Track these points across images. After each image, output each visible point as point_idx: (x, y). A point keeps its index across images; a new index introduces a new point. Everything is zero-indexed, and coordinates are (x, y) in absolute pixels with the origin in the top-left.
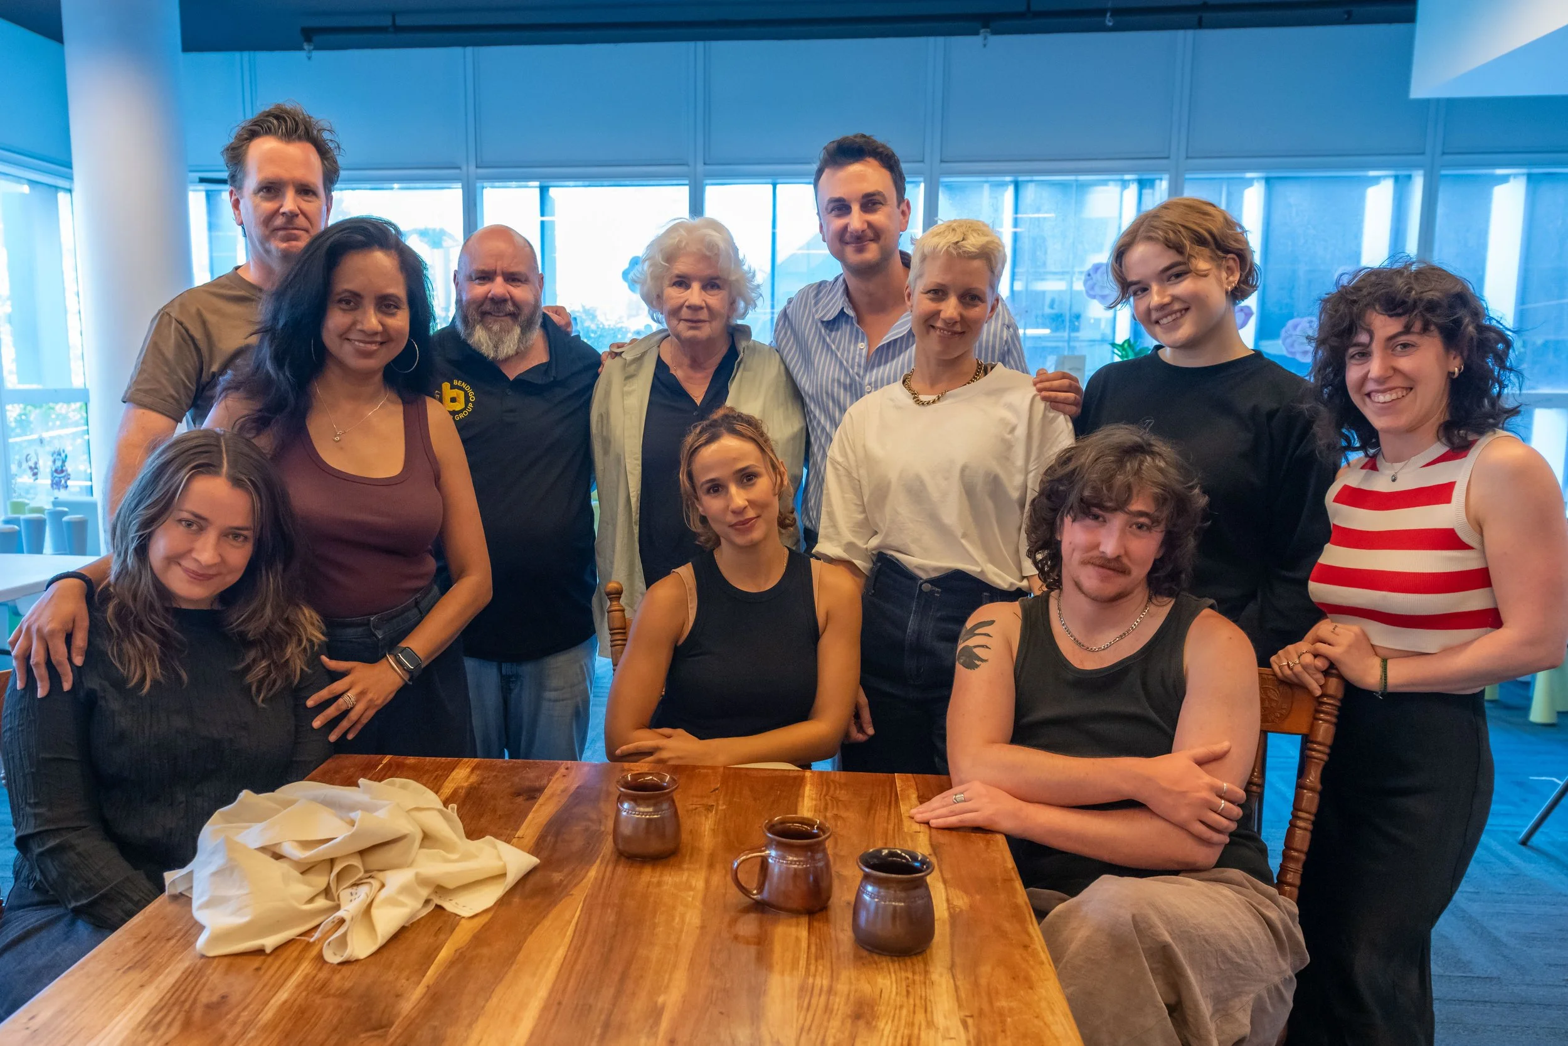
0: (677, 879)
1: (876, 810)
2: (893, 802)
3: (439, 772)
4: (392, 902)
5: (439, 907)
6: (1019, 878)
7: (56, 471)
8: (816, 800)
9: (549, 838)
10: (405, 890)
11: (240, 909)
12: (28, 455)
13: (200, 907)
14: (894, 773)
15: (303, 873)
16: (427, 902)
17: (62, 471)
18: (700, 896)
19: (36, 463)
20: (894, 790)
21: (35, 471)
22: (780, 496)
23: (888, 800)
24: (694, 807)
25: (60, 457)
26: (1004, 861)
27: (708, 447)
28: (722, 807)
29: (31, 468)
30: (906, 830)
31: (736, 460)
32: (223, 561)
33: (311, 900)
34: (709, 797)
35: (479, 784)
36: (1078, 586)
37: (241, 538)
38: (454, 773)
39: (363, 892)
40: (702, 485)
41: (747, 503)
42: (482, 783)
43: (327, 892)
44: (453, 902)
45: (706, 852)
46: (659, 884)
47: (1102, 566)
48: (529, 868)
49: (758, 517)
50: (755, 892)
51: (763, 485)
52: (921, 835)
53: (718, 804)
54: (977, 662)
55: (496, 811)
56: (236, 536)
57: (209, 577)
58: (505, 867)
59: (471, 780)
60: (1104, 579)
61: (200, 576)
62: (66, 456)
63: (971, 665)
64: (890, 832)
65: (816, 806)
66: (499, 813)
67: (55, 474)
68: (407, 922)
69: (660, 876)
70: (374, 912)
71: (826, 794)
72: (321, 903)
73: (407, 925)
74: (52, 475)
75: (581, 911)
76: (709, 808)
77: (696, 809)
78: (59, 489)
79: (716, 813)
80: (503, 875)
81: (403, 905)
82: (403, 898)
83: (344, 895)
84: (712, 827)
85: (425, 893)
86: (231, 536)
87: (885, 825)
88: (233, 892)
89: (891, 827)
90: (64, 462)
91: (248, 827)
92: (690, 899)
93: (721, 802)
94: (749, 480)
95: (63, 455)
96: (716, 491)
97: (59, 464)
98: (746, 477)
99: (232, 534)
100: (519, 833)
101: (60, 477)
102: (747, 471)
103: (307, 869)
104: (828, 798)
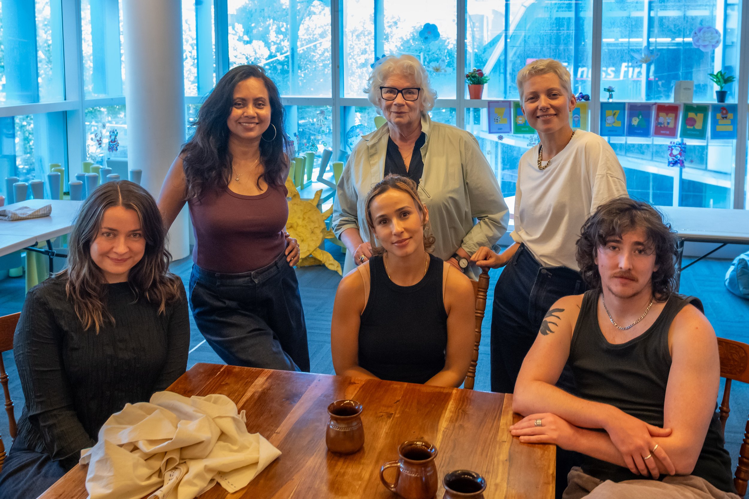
0: (355, 471)
1: (485, 422)
2: (497, 417)
3: (249, 380)
4: (190, 483)
5: (218, 484)
6: (554, 482)
7: (111, 141)
8: (453, 412)
9: (293, 434)
10: (198, 476)
11: (107, 485)
12: (97, 134)
13: (89, 481)
14: (505, 393)
15: (146, 460)
16: (212, 480)
17: (115, 141)
18: (364, 485)
19: (101, 138)
20: (501, 407)
21: (100, 143)
22: (424, 226)
23: (495, 415)
24: (381, 414)
25: (114, 133)
26: (549, 468)
27: (379, 196)
28: (397, 416)
29: (98, 141)
30: (498, 439)
31: (396, 203)
32: (130, 250)
33: (150, 477)
34: (391, 407)
35: (267, 390)
36: (610, 290)
37: (138, 235)
38: (256, 381)
39: (177, 474)
40: (376, 219)
41: (403, 230)
42: (269, 389)
43: (160, 473)
44: (227, 481)
45: (378, 451)
46: (344, 474)
47: (622, 277)
48: (274, 459)
49: (411, 238)
50: (393, 486)
51: (414, 219)
52: (506, 444)
53: (395, 413)
54: (548, 332)
55: (270, 412)
56: (135, 235)
57: (125, 260)
58: (258, 458)
59: (264, 387)
60: (624, 285)
61: (120, 261)
62: (117, 133)
63: (545, 333)
64: (489, 441)
65: (452, 417)
66: (272, 413)
67: (111, 143)
68: (198, 495)
69: (346, 468)
70: (180, 489)
71: (460, 409)
72: (155, 479)
73: (197, 496)
74: (109, 144)
75: (294, 493)
76: (389, 415)
77: (382, 416)
78: (113, 151)
79: (393, 419)
80: (256, 464)
81: (195, 485)
82: (196, 481)
83: (167, 475)
84: (387, 431)
85: (209, 477)
86: (132, 236)
87: (487, 434)
88: (106, 474)
89: (491, 436)
90: (116, 136)
91: (124, 428)
92: (357, 487)
93: (397, 412)
94: (405, 216)
95: (116, 133)
96: (385, 223)
97: (113, 137)
98: (403, 214)
99: (132, 234)
100: (278, 430)
101: (113, 146)
102: (404, 210)
103: (149, 457)
104: (460, 411)
